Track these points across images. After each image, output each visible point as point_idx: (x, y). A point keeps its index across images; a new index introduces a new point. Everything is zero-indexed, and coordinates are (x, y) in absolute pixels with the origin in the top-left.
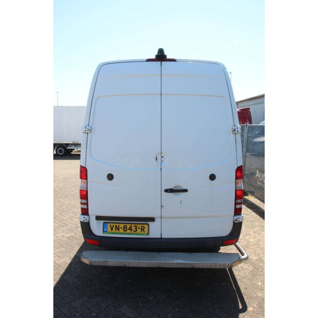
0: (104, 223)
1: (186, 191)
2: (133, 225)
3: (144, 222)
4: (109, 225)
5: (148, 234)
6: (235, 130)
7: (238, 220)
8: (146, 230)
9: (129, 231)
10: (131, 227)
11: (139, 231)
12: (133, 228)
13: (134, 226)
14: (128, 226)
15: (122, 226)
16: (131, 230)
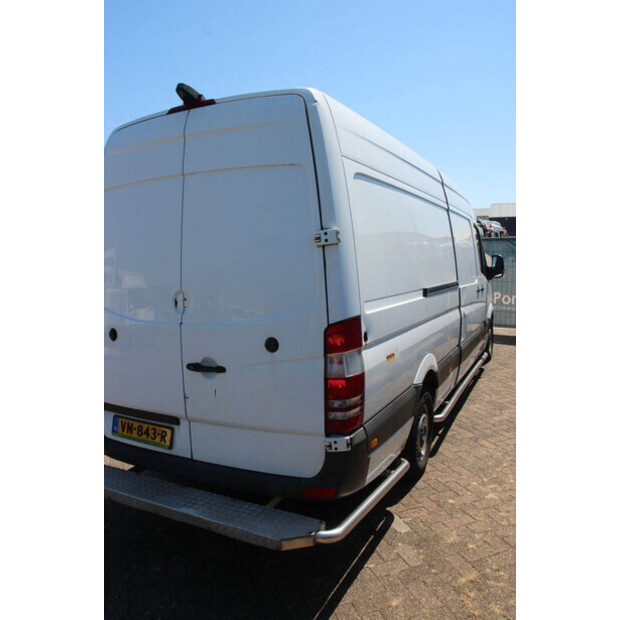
0: (115, 416)
1: (221, 370)
2: (151, 427)
3: (167, 425)
4: (120, 420)
5: (171, 447)
6: (319, 238)
7: (334, 446)
8: (168, 438)
9: (144, 437)
10: (148, 429)
11: (158, 440)
12: (151, 432)
13: (153, 429)
14: (145, 426)
15: (136, 425)
16: (148, 435)
